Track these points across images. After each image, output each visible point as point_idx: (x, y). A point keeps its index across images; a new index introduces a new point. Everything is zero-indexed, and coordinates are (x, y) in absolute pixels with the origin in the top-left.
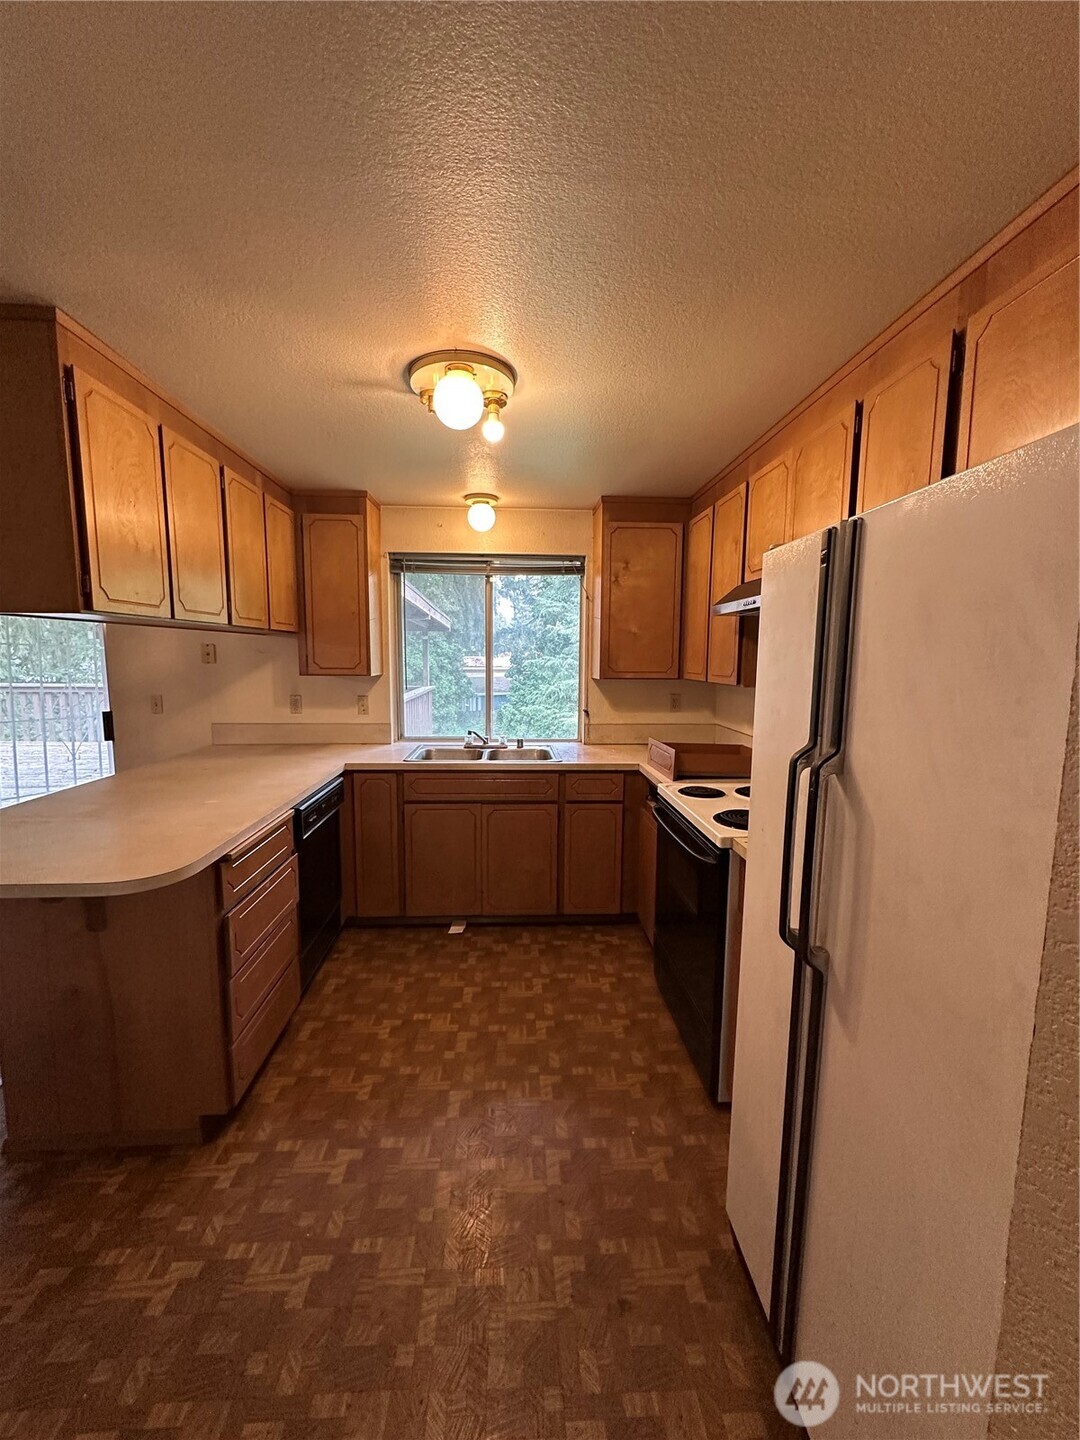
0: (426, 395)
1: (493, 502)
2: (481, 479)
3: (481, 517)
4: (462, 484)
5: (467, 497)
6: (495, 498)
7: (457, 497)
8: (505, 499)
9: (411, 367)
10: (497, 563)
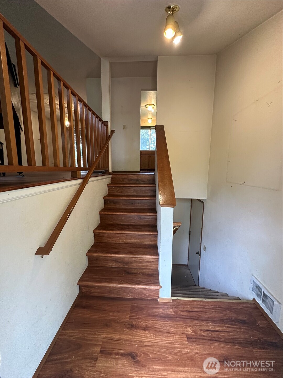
0: (147, 108)
1: (151, 119)
2: (150, 116)
3: (150, 121)
4: (147, 117)
5: (148, 119)
6: (152, 118)
7: (147, 119)
8: (153, 119)
9: (146, 105)
10: (151, 127)
